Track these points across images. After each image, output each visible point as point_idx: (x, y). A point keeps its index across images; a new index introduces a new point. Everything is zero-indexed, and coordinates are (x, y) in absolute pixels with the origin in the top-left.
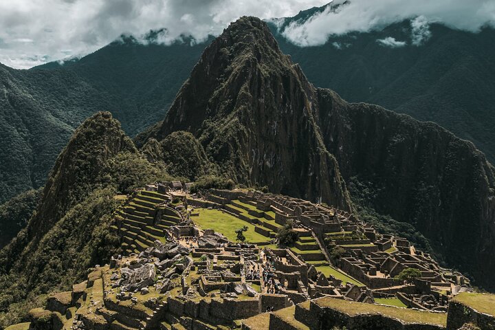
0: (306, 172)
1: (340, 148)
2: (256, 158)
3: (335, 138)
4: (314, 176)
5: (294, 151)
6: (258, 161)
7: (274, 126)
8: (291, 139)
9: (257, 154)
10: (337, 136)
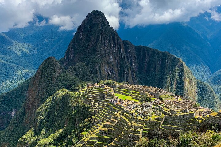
0: (124, 75)
1: (133, 65)
2: (106, 72)
3: (131, 60)
4: (127, 76)
5: (119, 67)
6: (107, 72)
7: (111, 58)
8: (117, 62)
9: (106, 70)
10: (132, 60)
